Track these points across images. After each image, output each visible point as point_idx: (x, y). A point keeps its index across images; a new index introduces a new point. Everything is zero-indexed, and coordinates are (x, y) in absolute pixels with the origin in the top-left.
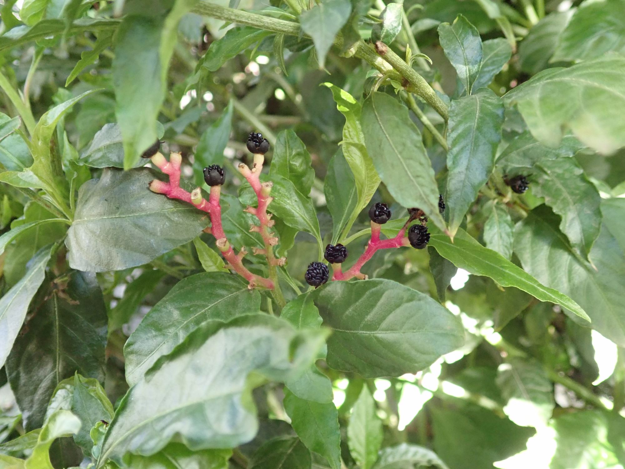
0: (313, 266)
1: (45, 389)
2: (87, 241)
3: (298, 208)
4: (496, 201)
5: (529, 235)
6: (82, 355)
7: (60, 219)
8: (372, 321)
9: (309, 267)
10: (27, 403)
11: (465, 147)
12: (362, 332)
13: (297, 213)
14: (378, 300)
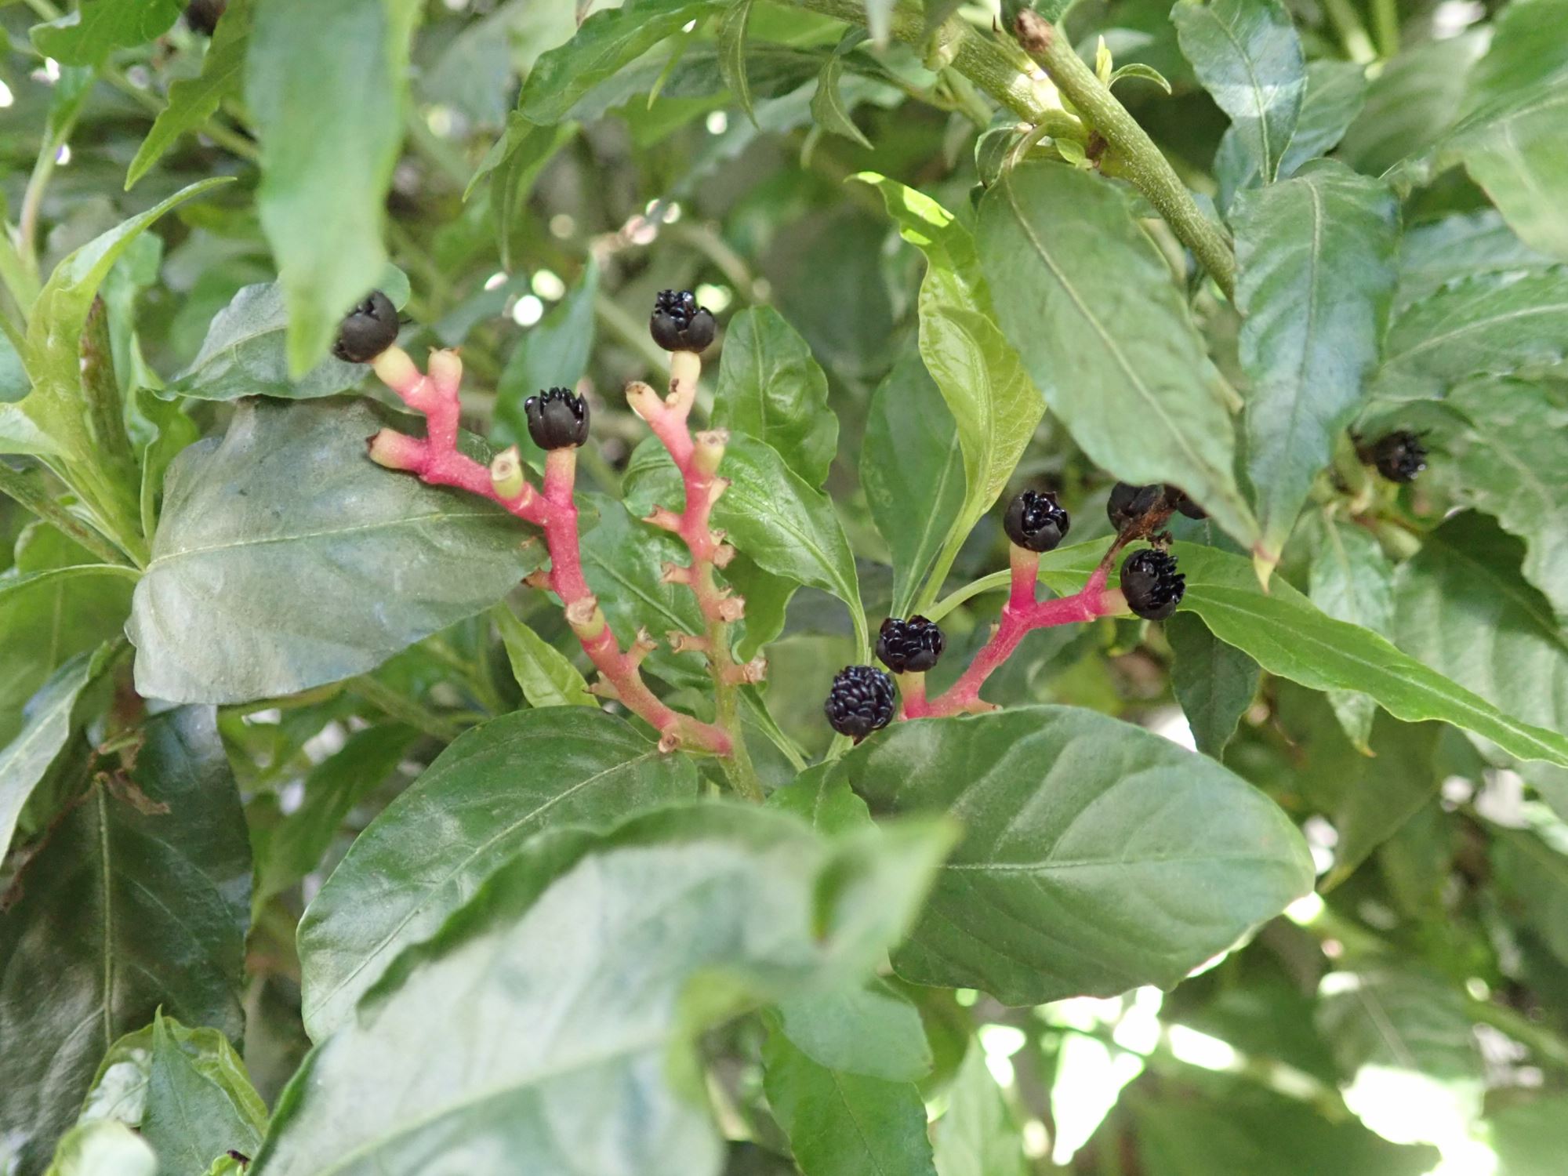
0: (847, 677)
1: (72, 1065)
2: (188, 616)
3: (793, 522)
4: (1333, 508)
5: (1430, 601)
6: (178, 962)
7: (110, 566)
8: (1030, 832)
9: (836, 679)
10: (20, 1106)
11: (1291, 310)
12: (1000, 866)
13: (793, 534)
14: (1047, 768)
